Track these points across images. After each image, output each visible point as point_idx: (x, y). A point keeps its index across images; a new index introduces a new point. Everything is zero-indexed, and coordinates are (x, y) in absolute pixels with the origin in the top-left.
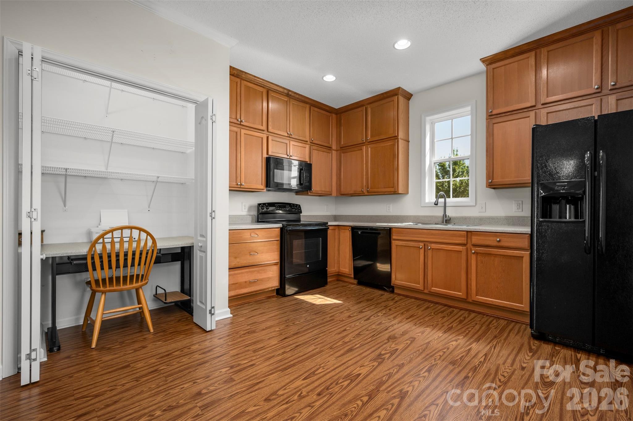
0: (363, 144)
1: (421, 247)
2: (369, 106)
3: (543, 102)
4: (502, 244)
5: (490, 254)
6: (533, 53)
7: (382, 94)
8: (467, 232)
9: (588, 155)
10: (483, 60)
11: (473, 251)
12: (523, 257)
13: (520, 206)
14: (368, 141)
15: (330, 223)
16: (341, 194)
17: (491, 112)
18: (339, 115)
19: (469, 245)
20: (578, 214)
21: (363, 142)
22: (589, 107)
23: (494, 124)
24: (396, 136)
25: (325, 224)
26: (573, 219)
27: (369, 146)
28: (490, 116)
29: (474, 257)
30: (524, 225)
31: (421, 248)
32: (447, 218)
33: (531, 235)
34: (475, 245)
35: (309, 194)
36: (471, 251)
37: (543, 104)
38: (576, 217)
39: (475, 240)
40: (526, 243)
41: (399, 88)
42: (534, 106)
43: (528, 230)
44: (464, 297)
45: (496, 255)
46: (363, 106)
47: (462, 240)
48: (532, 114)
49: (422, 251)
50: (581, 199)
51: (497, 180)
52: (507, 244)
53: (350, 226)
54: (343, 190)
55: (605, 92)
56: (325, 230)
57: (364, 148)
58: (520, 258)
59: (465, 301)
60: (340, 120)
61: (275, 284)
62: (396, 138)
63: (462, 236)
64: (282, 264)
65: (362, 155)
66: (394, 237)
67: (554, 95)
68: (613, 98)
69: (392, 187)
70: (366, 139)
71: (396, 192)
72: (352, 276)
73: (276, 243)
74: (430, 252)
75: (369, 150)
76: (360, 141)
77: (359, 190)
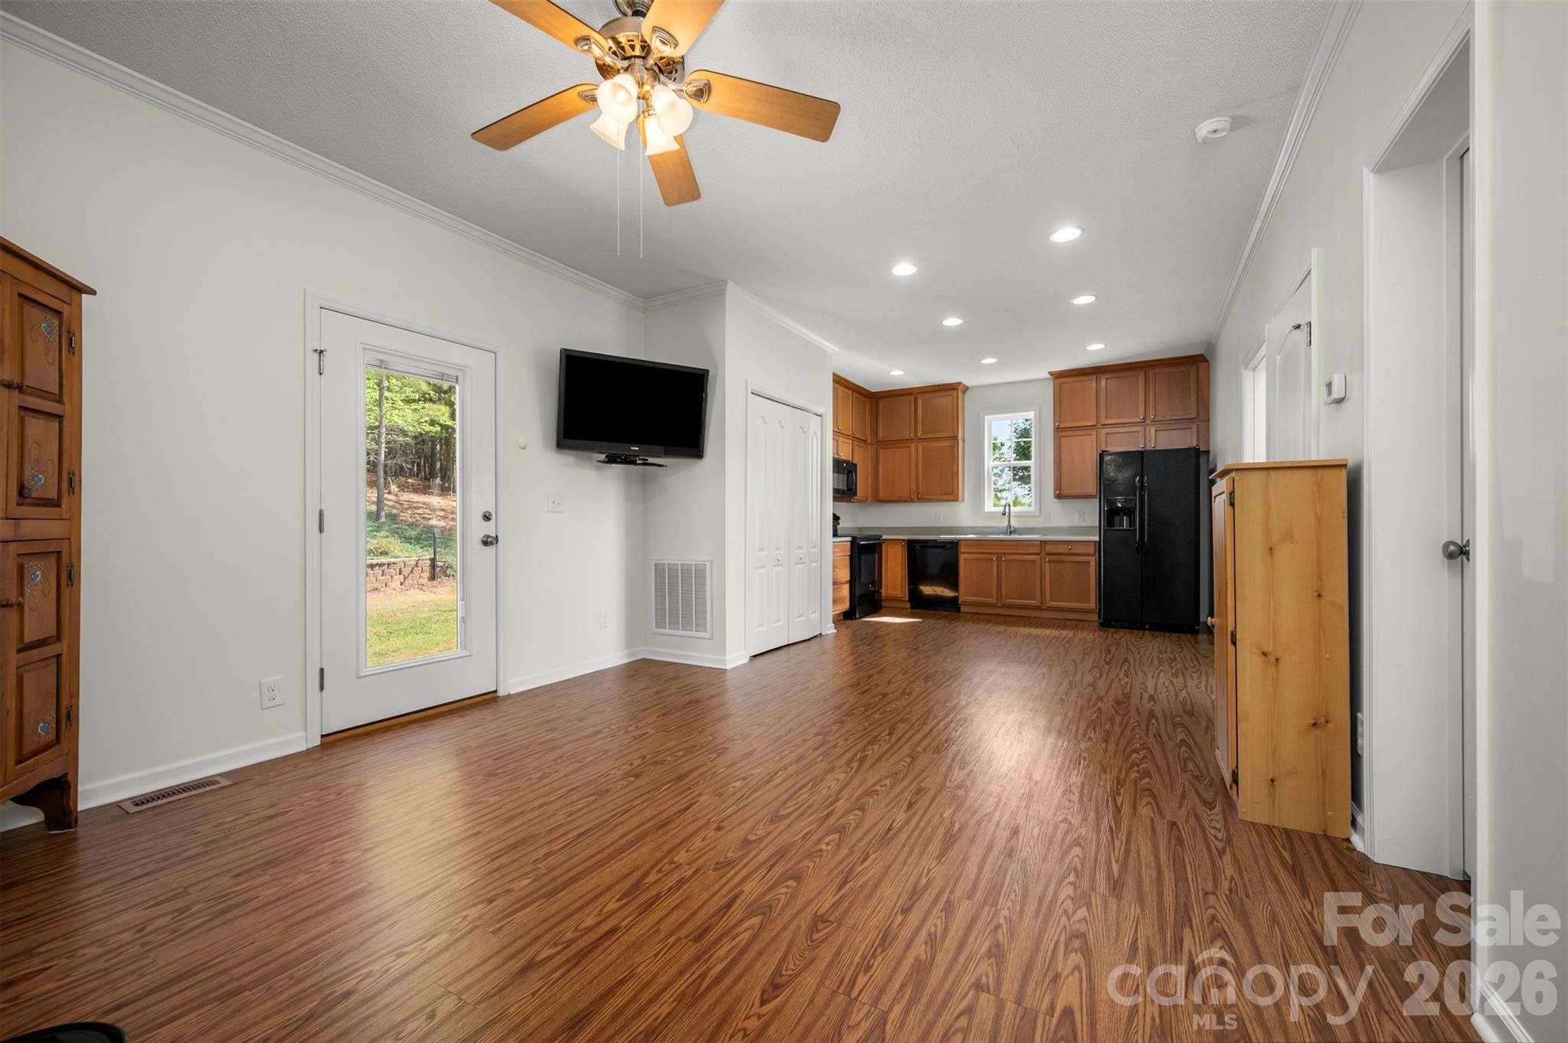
0: (911, 440)
2: (919, 396)
3: (1102, 423)
4: (1072, 551)
5: (1061, 562)
6: (1094, 377)
7: (939, 386)
8: (1041, 541)
9: (1138, 479)
10: (1051, 373)
11: (1048, 560)
12: (1091, 562)
13: (1082, 515)
14: (918, 438)
15: (884, 537)
17: (1059, 425)
18: (874, 400)
19: (1042, 554)
20: (1131, 523)
21: (911, 438)
22: (1137, 433)
23: (1061, 437)
25: (879, 538)
26: (1128, 527)
27: (919, 444)
29: (1047, 564)
30: (1094, 535)
31: (995, 560)
32: (1012, 529)
33: (1100, 542)
34: (1048, 554)
35: (847, 498)
36: (1045, 559)
37: (1103, 425)
38: (1130, 526)
39: (1049, 548)
40: (1091, 549)
41: (960, 383)
42: (1095, 426)
43: (1097, 538)
44: (1039, 604)
45: (1069, 562)
46: (911, 394)
47: (1037, 550)
48: (1094, 432)
49: (995, 564)
50: (1134, 512)
51: (1064, 492)
52: (1077, 551)
53: (903, 540)
54: (882, 495)
55: (1148, 422)
56: (880, 545)
57: (913, 446)
58: (1088, 563)
59: (1039, 608)
60: (877, 407)
61: (846, 606)
62: (956, 438)
63: (1035, 546)
64: (852, 583)
65: (910, 454)
66: (962, 550)
67: (1111, 418)
68: (1153, 429)
69: (949, 493)
70: (916, 435)
71: (956, 499)
72: (907, 598)
73: (848, 558)
74: (1004, 564)
75: (920, 448)
76: (907, 437)
77: (906, 495)
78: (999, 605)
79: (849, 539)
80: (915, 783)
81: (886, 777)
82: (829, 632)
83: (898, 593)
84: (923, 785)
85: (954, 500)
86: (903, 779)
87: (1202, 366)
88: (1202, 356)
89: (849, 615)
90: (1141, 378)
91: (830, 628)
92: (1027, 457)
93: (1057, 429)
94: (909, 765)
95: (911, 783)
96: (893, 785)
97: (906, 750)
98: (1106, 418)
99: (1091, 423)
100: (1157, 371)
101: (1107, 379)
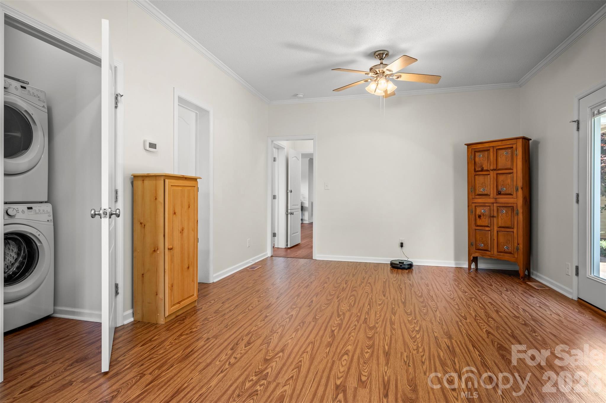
80: (311, 309)
81: (324, 309)
84: (308, 308)
86: (317, 310)
94: (316, 315)
95: (313, 308)
96: (320, 307)
97: (320, 321)
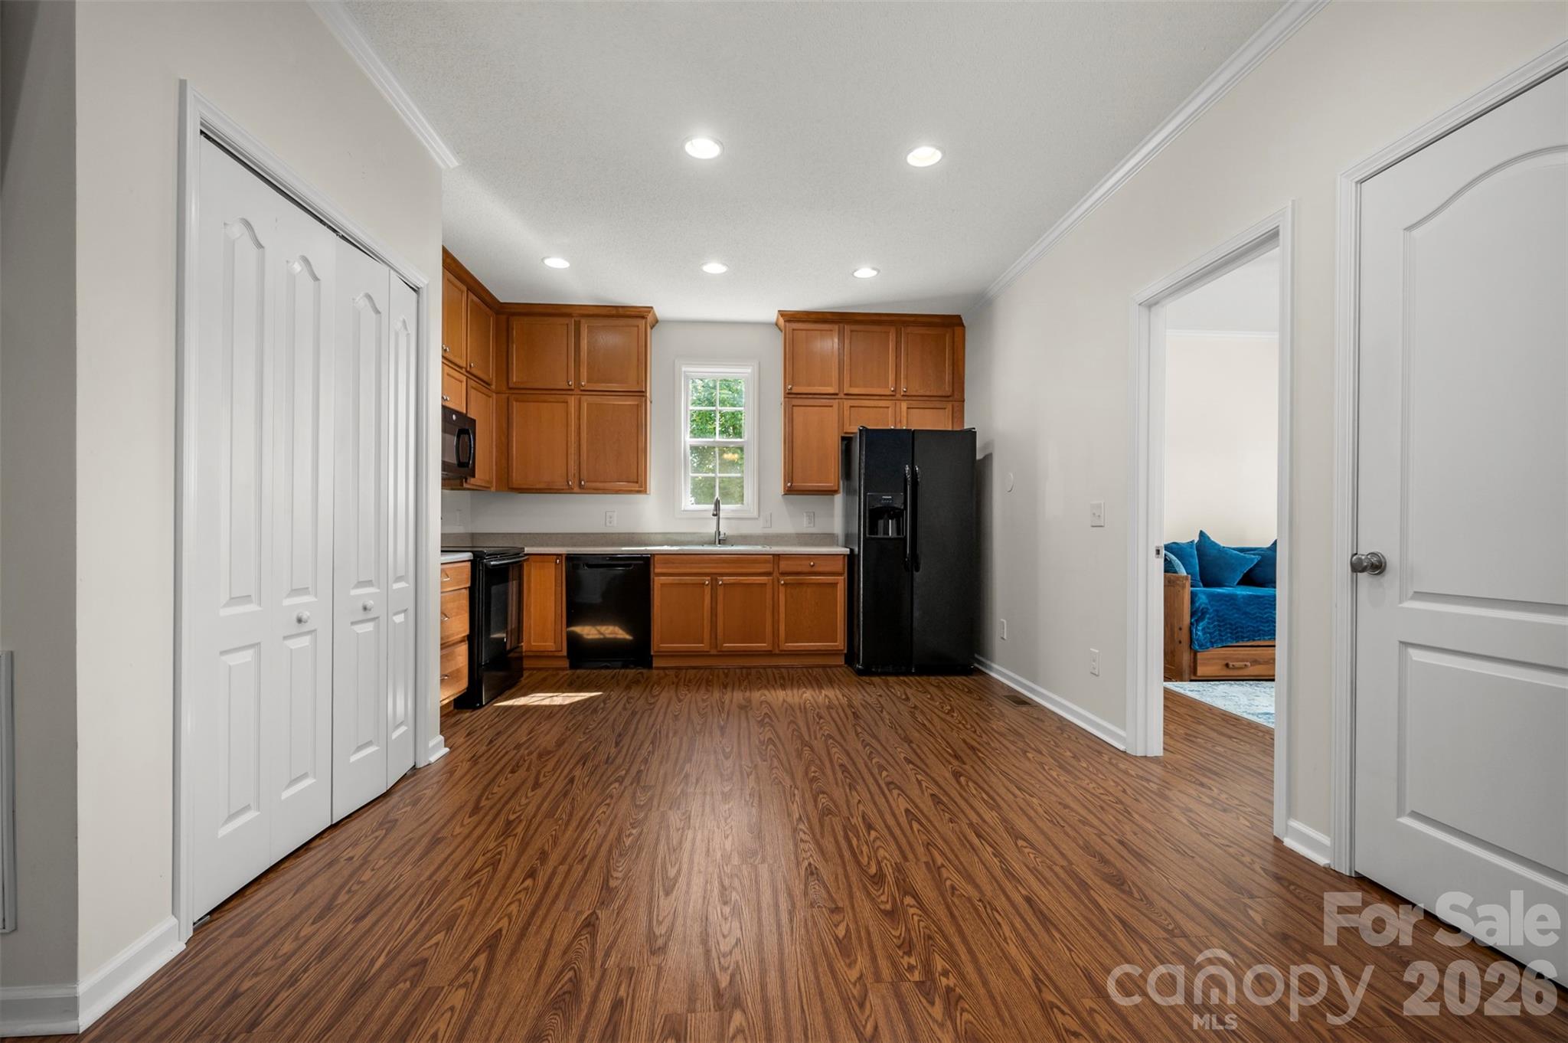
0: (569, 391)
1: (707, 582)
2: (583, 321)
3: (845, 392)
4: (815, 569)
5: (800, 584)
6: (835, 327)
7: (616, 307)
8: (774, 555)
9: (908, 468)
10: (782, 313)
11: (782, 582)
12: (837, 583)
14: (582, 388)
15: (527, 550)
16: (509, 488)
17: (791, 389)
18: (503, 318)
19: (776, 574)
20: (899, 529)
21: (569, 388)
22: (886, 409)
23: (793, 406)
24: (643, 392)
25: (519, 552)
26: (895, 536)
27: (584, 398)
28: (789, 394)
29: (782, 589)
31: (707, 585)
32: (722, 536)
34: (784, 574)
35: (465, 485)
36: (779, 582)
37: (846, 394)
38: (898, 534)
39: (784, 566)
40: (838, 566)
41: (650, 307)
42: (837, 394)
44: (770, 648)
45: (809, 584)
46: (570, 315)
47: (768, 568)
48: (835, 403)
49: (708, 590)
50: (903, 514)
51: (798, 484)
52: (821, 569)
53: (558, 555)
54: (517, 478)
55: (898, 396)
56: (519, 566)
57: (572, 401)
58: (834, 585)
59: (769, 654)
60: (508, 330)
61: (463, 684)
62: (641, 394)
63: (766, 561)
64: (472, 639)
65: (567, 413)
66: (657, 570)
67: (856, 387)
68: (904, 405)
69: (634, 481)
70: (579, 384)
71: (642, 490)
72: (565, 653)
73: (466, 593)
74: (720, 592)
75: (585, 406)
76: (563, 385)
77: (560, 483)
78: (714, 652)
79: (468, 556)
82: (433, 759)
83: (550, 645)
85: (639, 492)
87: (958, 330)
88: (959, 317)
89: (466, 702)
90: (892, 337)
91: (436, 748)
92: (738, 433)
93: (789, 395)
98: (851, 386)
99: (831, 390)
100: (909, 329)
101: (852, 331)
